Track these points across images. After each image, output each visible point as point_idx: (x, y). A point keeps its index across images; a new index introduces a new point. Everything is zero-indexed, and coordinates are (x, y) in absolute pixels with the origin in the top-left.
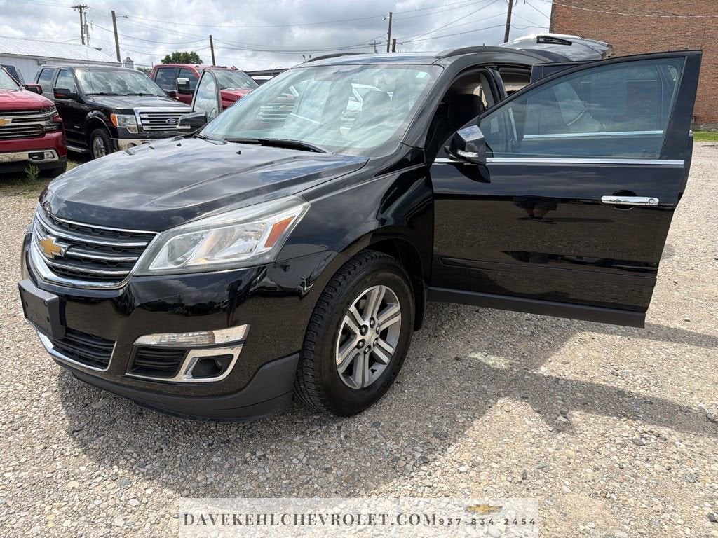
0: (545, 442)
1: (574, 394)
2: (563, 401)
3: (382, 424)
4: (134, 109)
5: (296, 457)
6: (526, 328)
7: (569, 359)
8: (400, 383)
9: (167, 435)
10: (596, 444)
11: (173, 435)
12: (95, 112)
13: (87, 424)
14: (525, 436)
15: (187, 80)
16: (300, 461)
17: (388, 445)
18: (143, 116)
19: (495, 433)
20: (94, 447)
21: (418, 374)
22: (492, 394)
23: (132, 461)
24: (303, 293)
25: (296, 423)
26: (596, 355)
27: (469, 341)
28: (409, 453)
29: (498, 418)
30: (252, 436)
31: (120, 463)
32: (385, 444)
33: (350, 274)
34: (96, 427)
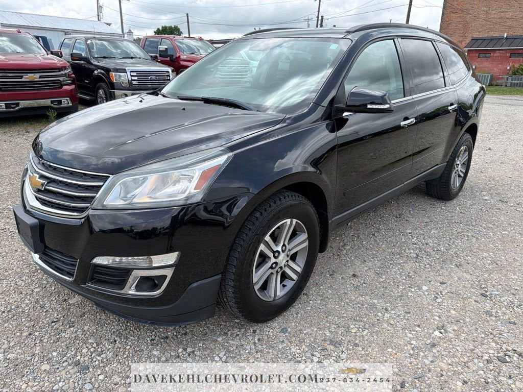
0: (423, 354)
1: (449, 311)
2: (439, 317)
3: (289, 330)
4: (126, 68)
5: (218, 355)
6: (412, 251)
7: (445, 280)
8: (306, 294)
9: (121, 329)
10: (466, 359)
11: (126, 329)
12: (99, 70)
13: (63, 317)
14: (406, 348)
15: (166, 47)
16: (221, 359)
17: (293, 349)
18: (132, 74)
19: (381, 343)
20: (66, 336)
21: (322, 287)
22: (381, 308)
23: (92, 350)
24: (226, 225)
25: (221, 325)
26: (469, 277)
27: (365, 261)
28: (309, 358)
29: (384, 330)
30: (185, 334)
31: (83, 351)
32: (290, 349)
33: (265, 210)
34: (70, 319)
